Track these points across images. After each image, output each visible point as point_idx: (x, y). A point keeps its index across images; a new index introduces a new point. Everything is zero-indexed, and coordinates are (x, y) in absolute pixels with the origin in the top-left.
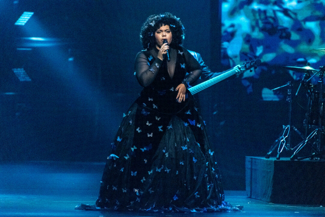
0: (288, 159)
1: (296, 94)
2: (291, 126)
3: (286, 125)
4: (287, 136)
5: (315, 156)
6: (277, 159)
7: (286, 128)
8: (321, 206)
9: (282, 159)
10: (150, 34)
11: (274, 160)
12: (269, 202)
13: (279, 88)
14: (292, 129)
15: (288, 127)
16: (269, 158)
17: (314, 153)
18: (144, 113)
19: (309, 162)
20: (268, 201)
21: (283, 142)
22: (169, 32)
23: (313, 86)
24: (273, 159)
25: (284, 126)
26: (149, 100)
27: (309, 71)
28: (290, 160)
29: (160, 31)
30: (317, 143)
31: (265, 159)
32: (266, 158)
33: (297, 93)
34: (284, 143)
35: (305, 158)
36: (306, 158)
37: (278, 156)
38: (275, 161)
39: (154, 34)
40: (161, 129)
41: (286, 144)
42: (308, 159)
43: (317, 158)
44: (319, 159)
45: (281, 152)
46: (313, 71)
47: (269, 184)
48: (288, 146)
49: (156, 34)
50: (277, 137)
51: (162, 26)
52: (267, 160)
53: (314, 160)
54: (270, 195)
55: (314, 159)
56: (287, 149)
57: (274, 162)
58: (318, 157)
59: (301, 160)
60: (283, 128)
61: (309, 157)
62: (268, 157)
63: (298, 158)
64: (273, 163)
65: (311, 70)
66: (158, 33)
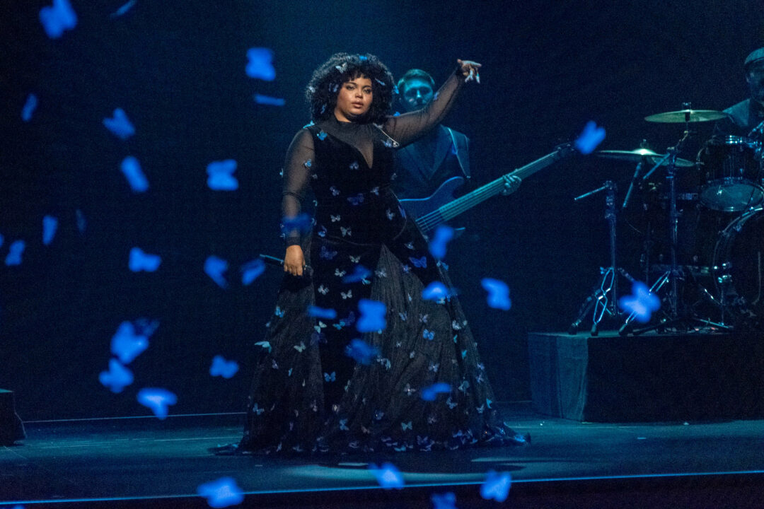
0: (615, 334)
1: (625, 204)
2: (616, 268)
3: (606, 266)
4: (609, 289)
5: (668, 325)
6: (593, 334)
7: (607, 273)
8: (686, 424)
9: (602, 334)
10: (333, 87)
11: (586, 338)
12: (581, 421)
13: (588, 194)
14: (618, 273)
15: (611, 270)
16: (575, 333)
17: (665, 320)
18: (327, 254)
19: (657, 337)
20: (580, 419)
21: (603, 300)
22: (368, 92)
23: (654, 188)
24: (586, 336)
25: (602, 269)
26: (333, 221)
27: (645, 157)
28: (619, 336)
29: (352, 85)
30: (670, 301)
31: (567, 335)
32: (570, 333)
33: (626, 202)
34: (604, 303)
35: (647, 331)
36: (650, 329)
37: (594, 329)
38: (589, 339)
39: (340, 88)
40: (366, 279)
41: (609, 303)
42: (654, 331)
43: (669, 329)
44: (674, 330)
45: (600, 320)
46: (653, 159)
47: (580, 383)
48: (612, 307)
49: (344, 89)
50: (591, 292)
51: (358, 77)
52: (573, 339)
53: (667, 333)
54: (583, 407)
55: (665, 331)
56: (610, 313)
57: (588, 341)
58: (671, 327)
59: (641, 335)
60: (602, 273)
61: (655, 329)
62: (574, 331)
63: (634, 331)
64: (586, 343)
65: (649, 156)
66: (349, 88)
